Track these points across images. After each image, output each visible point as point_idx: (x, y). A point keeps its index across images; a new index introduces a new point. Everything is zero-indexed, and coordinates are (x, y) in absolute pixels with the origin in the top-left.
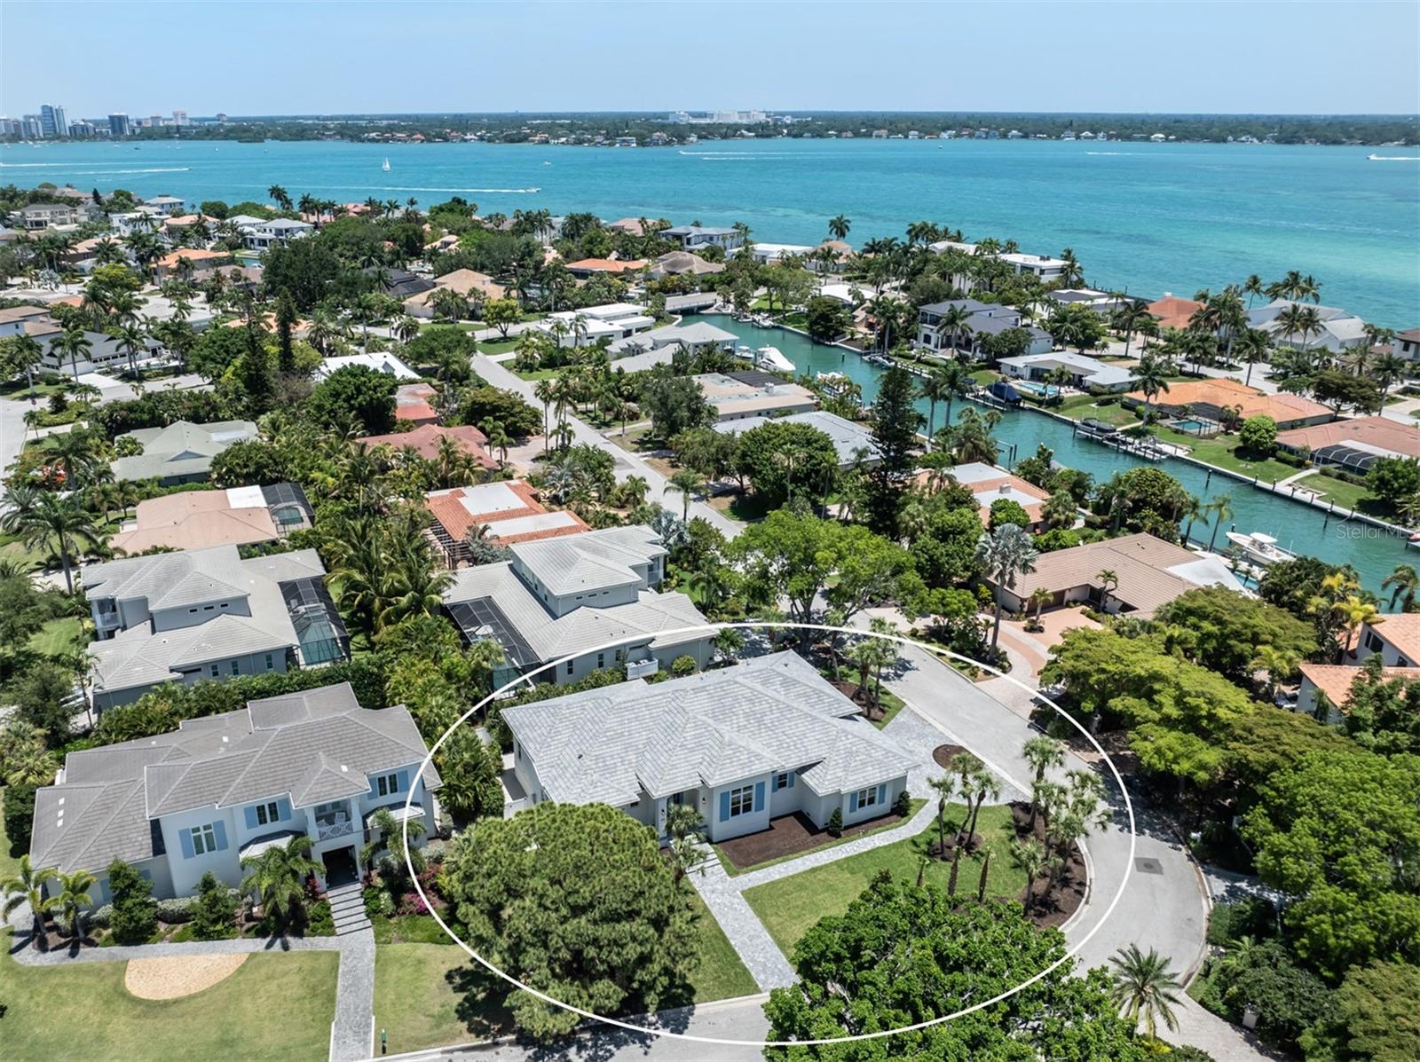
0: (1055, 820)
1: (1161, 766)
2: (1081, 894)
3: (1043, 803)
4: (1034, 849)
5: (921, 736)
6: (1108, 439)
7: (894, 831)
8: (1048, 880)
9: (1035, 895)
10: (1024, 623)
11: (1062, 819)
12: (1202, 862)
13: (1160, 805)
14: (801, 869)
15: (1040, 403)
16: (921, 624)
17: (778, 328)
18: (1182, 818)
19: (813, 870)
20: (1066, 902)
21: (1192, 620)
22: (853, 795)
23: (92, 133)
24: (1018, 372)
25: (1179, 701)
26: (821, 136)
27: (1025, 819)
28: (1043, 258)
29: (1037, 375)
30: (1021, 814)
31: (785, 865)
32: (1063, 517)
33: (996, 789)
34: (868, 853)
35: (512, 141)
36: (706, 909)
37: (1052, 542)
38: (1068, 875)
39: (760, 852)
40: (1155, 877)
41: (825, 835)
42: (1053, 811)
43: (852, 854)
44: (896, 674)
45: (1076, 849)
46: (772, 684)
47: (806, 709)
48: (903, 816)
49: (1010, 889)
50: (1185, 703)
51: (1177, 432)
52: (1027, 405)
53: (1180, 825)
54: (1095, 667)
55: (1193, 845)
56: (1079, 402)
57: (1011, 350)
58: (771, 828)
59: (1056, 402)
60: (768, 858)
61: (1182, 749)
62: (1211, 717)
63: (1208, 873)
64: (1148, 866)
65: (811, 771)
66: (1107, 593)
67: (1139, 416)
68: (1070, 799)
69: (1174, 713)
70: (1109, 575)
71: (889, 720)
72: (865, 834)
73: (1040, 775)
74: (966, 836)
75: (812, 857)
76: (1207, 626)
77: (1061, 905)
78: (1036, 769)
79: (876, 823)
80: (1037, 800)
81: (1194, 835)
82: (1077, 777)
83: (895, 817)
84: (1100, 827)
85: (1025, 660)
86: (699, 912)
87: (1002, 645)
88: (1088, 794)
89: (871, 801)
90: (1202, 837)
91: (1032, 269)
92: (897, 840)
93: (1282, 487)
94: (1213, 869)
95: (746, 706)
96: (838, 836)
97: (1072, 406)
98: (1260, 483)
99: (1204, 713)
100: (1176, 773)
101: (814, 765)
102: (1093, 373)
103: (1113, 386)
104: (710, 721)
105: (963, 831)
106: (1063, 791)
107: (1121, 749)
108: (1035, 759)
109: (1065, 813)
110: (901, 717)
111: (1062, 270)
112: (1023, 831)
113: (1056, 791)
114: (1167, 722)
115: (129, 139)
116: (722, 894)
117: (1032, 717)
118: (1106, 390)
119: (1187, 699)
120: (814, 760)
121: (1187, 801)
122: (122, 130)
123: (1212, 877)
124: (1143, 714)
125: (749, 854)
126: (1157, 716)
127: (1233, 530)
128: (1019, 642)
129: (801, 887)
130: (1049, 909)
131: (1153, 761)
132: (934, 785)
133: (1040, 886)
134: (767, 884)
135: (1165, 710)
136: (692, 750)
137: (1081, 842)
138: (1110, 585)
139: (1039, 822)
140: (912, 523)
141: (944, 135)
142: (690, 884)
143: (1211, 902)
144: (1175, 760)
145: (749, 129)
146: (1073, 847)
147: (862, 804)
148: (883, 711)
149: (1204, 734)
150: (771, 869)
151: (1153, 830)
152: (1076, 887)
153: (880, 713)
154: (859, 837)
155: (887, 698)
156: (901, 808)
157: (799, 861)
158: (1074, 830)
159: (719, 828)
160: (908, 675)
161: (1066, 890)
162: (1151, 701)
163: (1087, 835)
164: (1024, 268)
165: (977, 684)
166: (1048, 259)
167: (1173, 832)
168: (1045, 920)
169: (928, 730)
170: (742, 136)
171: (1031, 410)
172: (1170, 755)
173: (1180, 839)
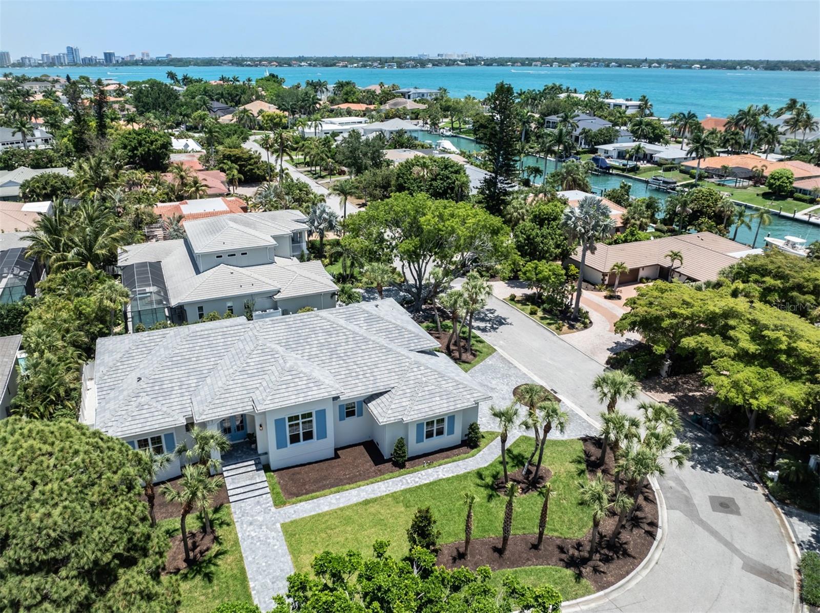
0: (626, 455)
1: (739, 401)
2: (652, 535)
3: (612, 436)
4: (599, 488)
5: (504, 376)
6: (671, 189)
7: (460, 463)
8: (617, 518)
9: (602, 536)
10: (605, 293)
11: (633, 453)
12: (781, 502)
13: (731, 443)
14: (355, 500)
15: (623, 170)
16: (519, 292)
17: (455, 136)
18: (755, 455)
19: (367, 502)
20: (636, 544)
21: (754, 277)
22: (419, 426)
23: (94, 62)
24: (609, 154)
25: (757, 336)
26: (503, 65)
27: (596, 452)
28: (627, 100)
29: (621, 155)
30: (592, 449)
31: (337, 496)
32: (638, 222)
33: (562, 420)
34: (427, 485)
35: (327, 66)
36: (236, 543)
37: (630, 238)
38: (639, 514)
39: (316, 481)
40: (733, 518)
41: (389, 465)
42: (623, 444)
43: (412, 485)
44: (492, 327)
45: (648, 486)
46: (356, 320)
47: (383, 341)
48: (472, 448)
49: (576, 528)
50: (764, 337)
51: (719, 185)
52: (615, 172)
53: (754, 463)
54: (667, 312)
55: (770, 484)
56: (650, 170)
57: (605, 140)
58: (337, 456)
59: (635, 169)
60: (323, 488)
61: (760, 384)
62: (790, 351)
63: (789, 514)
64: (725, 505)
65: (378, 400)
66: (673, 270)
67: (693, 177)
68: (643, 432)
69: (752, 348)
70: (676, 255)
71: (478, 362)
72: (430, 465)
73: (611, 407)
74: (533, 469)
75: (369, 488)
76: (769, 281)
77: (631, 549)
78: (607, 401)
79: (445, 454)
80: (607, 432)
81: (771, 474)
82: (650, 410)
83: (465, 448)
84: (675, 463)
85: (604, 318)
86: (226, 546)
87: (583, 305)
88: (662, 428)
89: (440, 432)
90: (780, 477)
91: (620, 106)
92: (462, 472)
93: (799, 215)
94: (794, 511)
95: (322, 337)
96: (402, 466)
97: (645, 172)
98: (783, 213)
99: (783, 347)
100: (755, 407)
101: (381, 394)
102: (659, 152)
103: (674, 159)
104: (281, 350)
105: (530, 463)
106: (634, 423)
107: (690, 391)
108: (606, 390)
109: (637, 448)
110: (489, 361)
111: (639, 107)
112: (593, 465)
113: (627, 424)
114: (745, 357)
115: (114, 65)
116: (260, 526)
117: (607, 363)
118: (669, 162)
119: (766, 333)
120: (382, 389)
121: (758, 440)
122: (111, 61)
123: (795, 520)
124: (717, 350)
125: (304, 484)
126: (732, 351)
127: (768, 236)
128: (600, 306)
129: (348, 521)
130: (616, 553)
131: (731, 395)
132: (495, 415)
133: (608, 526)
134: (313, 517)
135: (741, 344)
136: (252, 376)
137: (654, 481)
138: (677, 263)
139: (610, 455)
140: (515, 214)
141: (573, 65)
142: (229, 514)
143: (797, 549)
144: (753, 395)
145: (462, 61)
146: (645, 483)
147: (430, 435)
148: (475, 356)
149: (782, 370)
150: (322, 500)
151: (726, 467)
152: (647, 528)
153: (472, 357)
154: (424, 469)
155: (481, 345)
156: (471, 440)
157: (354, 492)
158: (647, 466)
159: (277, 456)
160: (502, 328)
161: (635, 531)
162: (726, 338)
163: (662, 472)
164: (615, 105)
165: (562, 336)
166: (631, 100)
167: (747, 470)
168: (612, 566)
169: (513, 371)
170: (458, 65)
171: (617, 175)
172: (748, 389)
173: (756, 477)
